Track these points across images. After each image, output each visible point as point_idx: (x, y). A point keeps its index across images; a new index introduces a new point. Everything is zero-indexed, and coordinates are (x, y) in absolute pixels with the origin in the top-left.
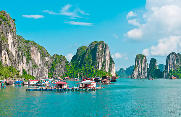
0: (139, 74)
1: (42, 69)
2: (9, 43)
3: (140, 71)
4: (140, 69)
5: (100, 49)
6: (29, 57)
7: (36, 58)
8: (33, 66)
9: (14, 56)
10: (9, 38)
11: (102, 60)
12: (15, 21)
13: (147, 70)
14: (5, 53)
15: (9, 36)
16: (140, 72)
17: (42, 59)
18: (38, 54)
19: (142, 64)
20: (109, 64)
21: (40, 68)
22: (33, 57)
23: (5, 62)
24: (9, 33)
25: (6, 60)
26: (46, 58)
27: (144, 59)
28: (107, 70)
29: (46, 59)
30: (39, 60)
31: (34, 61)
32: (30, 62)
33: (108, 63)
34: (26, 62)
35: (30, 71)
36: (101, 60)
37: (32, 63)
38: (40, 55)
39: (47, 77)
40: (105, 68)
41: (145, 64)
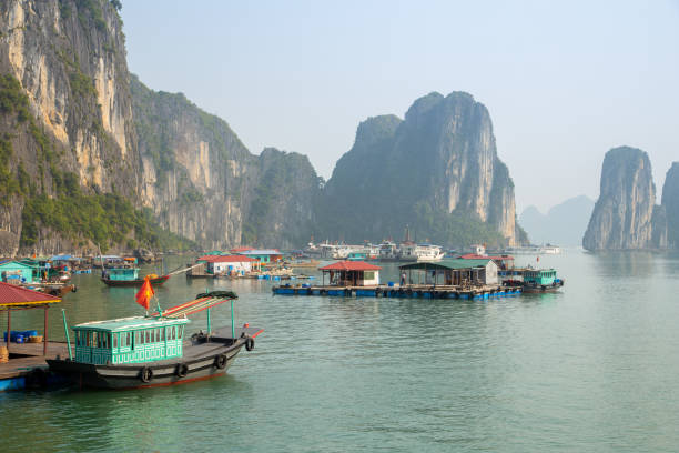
0: (616, 227)
1: (220, 207)
2: (101, 100)
3: (623, 217)
4: (622, 208)
5: (453, 126)
6: (168, 159)
7: (192, 163)
8: (181, 198)
9: (124, 151)
10: (102, 79)
11: (463, 171)
12: (120, 8)
13: (650, 211)
14: (88, 139)
15: (102, 69)
16: (622, 223)
17: (219, 167)
18: (202, 147)
19: (629, 190)
20: (489, 188)
21: (209, 203)
22: (182, 159)
23: (88, 176)
24: (101, 61)
25: (91, 169)
26: (234, 164)
27: (642, 166)
28: (482, 214)
29: (232, 169)
30: (207, 173)
31: (184, 175)
32: (172, 180)
33: (485, 184)
34: (155, 180)
35: (172, 217)
36: (456, 172)
37: (179, 185)
38: (211, 152)
39: (238, 240)
40: (473, 206)
41: (646, 189)
